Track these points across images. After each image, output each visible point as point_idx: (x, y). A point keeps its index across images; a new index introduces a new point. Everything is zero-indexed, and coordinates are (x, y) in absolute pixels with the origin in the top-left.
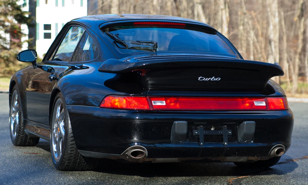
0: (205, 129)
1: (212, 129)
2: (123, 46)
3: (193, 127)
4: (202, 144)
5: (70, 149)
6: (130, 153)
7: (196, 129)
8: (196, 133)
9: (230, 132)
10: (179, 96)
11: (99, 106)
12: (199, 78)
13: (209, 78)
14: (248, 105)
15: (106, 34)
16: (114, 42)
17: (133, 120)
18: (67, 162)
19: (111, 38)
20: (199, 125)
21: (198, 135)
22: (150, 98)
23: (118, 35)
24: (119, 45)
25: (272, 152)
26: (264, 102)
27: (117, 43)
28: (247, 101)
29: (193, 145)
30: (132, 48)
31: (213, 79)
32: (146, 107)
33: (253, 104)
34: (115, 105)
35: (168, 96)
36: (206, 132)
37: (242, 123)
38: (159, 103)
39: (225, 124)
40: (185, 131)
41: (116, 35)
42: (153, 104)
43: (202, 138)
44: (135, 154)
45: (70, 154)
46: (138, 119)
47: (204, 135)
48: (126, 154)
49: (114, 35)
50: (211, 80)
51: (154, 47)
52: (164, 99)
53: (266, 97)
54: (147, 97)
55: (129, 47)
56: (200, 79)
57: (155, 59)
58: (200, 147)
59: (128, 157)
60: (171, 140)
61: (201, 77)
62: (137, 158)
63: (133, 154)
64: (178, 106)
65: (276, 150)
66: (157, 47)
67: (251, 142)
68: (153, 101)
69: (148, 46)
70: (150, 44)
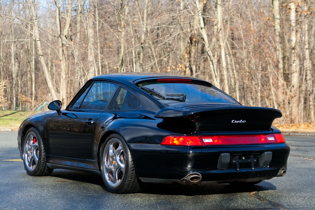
0: (239, 159)
1: (244, 158)
4: (238, 169)
5: (130, 177)
7: (234, 159)
8: (234, 161)
9: (255, 160)
10: (219, 135)
12: (232, 121)
13: (239, 121)
14: (263, 139)
17: (188, 154)
18: (126, 187)
20: (235, 156)
21: (235, 163)
22: (200, 137)
23: (153, 89)
26: (273, 138)
28: (263, 137)
29: (233, 171)
30: (168, 99)
31: (241, 121)
32: (200, 144)
33: (267, 139)
35: (212, 135)
36: (240, 161)
37: (263, 153)
38: (206, 141)
39: (252, 155)
42: (204, 141)
43: (238, 165)
45: (130, 181)
46: (192, 153)
47: (239, 163)
51: (184, 98)
52: (210, 137)
53: (273, 134)
54: (199, 136)
58: (237, 171)
60: (218, 167)
61: (233, 120)
62: (195, 182)
63: (192, 179)
64: (220, 141)
65: (282, 172)
66: (186, 98)
67: (267, 167)
68: (203, 139)
69: (179, 98)
70: (180, 96)
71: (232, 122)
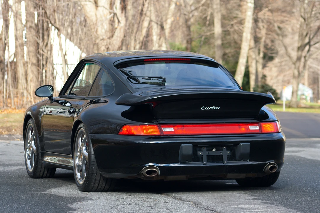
0: (207, 150)
1: (214, 150)
2: (135, 81)
3: (198, 149)
4: (205, 162)
6: (145, 172)
7: (200, 150)
8: (200, 154)
9: (229, 153)
10: (185, 124)
11: (117, 134)
13: (210, 108)
14: (243, 129)
15: (120, 70)
16: (127, 78)
19: (124, 74)
20: (202, 147)
21: (202, 156)
23: (131, 71)
24: (131, 80)
25: (266, 169)
26: (258, 127)
27: (130, 79)
28: (243, 126)
29: (198, 164)
30: (144, 83)
31: (213, 108)
32: (157, 133)
33: (249, 128)
34: (131, 133)
35: (176, 124)
36: (208, 153)
37: (239, 144)
39: (224, 146)
40: (190, 152)
41: (129, 72)
42: (163, 131)
43: (205, 158)
44: (149, 172)
47: (207, 155)
48: (142, 173)
49: (127, 72)
50: (212, 109)
51: (163, 81)
52: (172, 126)
53: (260, 122)
54: (158, 125)
55: (141, 82)
56: (202, 109)
57: (164, 92)
58: (204, 165)
59: (143, 176)
60: (179, 160)
61: (203, 107)
62: (151, 176)
64: (184, 131)
65: (269, 167)
66: (165, 82)
67: (247, 160)
68: (163, 128)
69: (157, 81)
70: (159, 79)
71: (201, 109)
